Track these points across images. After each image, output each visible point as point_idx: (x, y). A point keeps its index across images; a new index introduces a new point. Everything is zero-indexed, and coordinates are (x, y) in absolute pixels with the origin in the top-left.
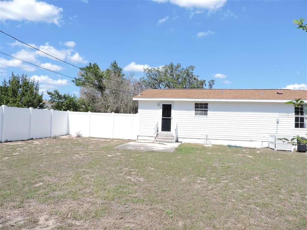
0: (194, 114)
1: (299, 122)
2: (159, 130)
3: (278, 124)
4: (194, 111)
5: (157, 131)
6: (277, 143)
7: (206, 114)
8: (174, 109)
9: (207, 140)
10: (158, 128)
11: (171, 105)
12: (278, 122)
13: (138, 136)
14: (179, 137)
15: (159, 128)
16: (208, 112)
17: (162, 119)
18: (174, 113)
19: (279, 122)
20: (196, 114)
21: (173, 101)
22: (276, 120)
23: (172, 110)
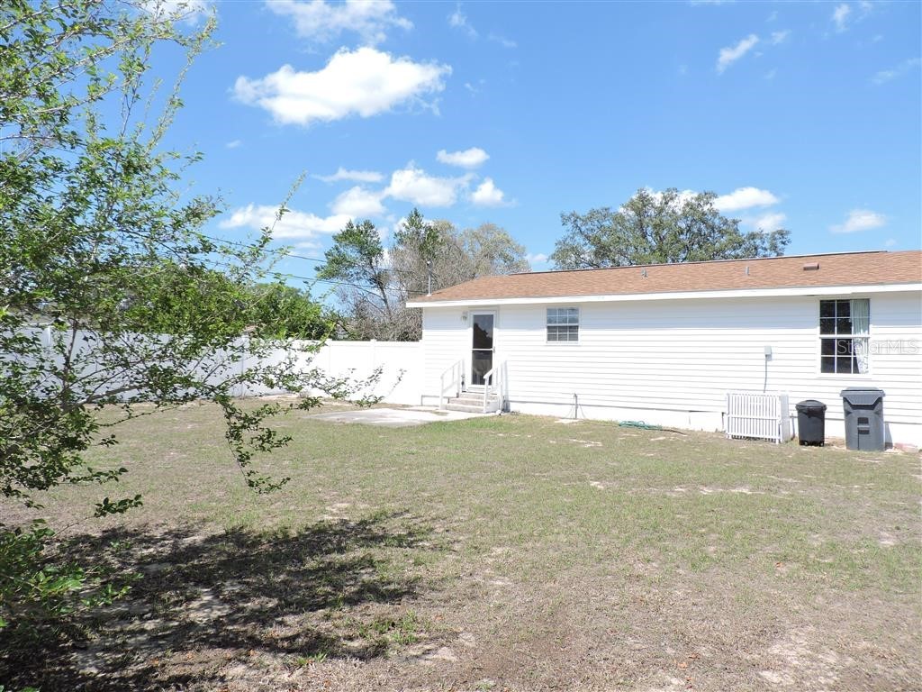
0: (545, 337)
1: (836, 356)
2: (465, 383)
3: (769, 363)
4: (546, 330)
5: (463, 383)
6: (734, 416)
7: (575, 338)
8: (499, 328)
9: (577, 408)
10: (463, 377)
11: (491, 317)
12: (768, 357)
13: (422, 396)
14: (510, 399)
15: (466, 377)
16: (581, 332)
17: (474, 352)
18: (499, 336)
19: (774, 356)
20: (550, 338)
21: (498, 306)
22: (763, 350)
23: (495, 330)
